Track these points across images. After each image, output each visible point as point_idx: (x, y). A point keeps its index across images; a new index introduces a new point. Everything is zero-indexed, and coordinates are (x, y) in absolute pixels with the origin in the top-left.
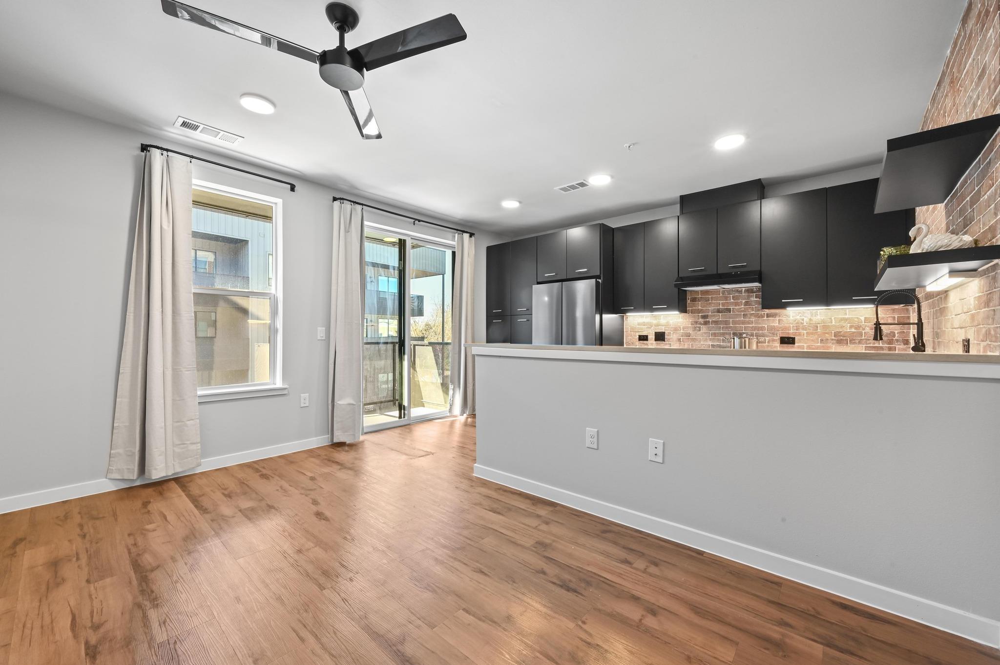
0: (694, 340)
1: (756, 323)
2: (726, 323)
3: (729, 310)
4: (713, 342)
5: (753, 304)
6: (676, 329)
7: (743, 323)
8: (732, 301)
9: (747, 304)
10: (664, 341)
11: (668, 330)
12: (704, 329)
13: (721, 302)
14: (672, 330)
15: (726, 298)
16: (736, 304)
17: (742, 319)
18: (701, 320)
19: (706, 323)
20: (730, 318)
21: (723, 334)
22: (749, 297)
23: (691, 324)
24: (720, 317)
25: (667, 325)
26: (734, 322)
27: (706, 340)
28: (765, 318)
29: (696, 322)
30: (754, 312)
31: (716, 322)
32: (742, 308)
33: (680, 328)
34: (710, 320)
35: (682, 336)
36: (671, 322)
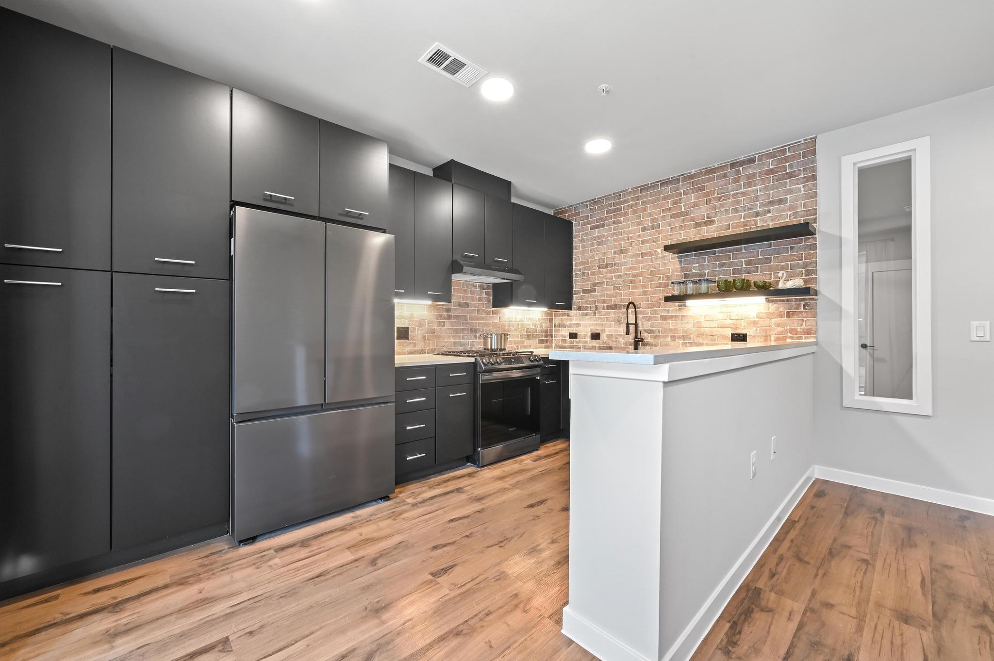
0: (438, 337)
1: (486, 320)
2: (465, 318)
3: (467, 305)
4: (455, 339)
5: (484, 300)
6: (421, 324)
7: (478, 319)
8: (469, 295)
9: (480, 299)
10: (408, 339)
11: (412, 325)
12: (448, 324)
13: (461, 295)
14: (417, 324)
15: (465, 292)
16: (473, 299)
17: (476, 315)
18: (445, 314)
19: (449, 317)
20: (468, 313)
21: (463, 330)
22: (481, 293)
23: (437, 318)
24: (460, 312)
25: (411, 318)
26: (471, 318)
27: (449, 337)
28: (491, 315)
29: (441, 316)
30: (484, 308)
31: (457, 317)
32: (476, 304)
33: (425, 322)
34: (453, 314)
35: (427, 333)
36: (416, 314)
